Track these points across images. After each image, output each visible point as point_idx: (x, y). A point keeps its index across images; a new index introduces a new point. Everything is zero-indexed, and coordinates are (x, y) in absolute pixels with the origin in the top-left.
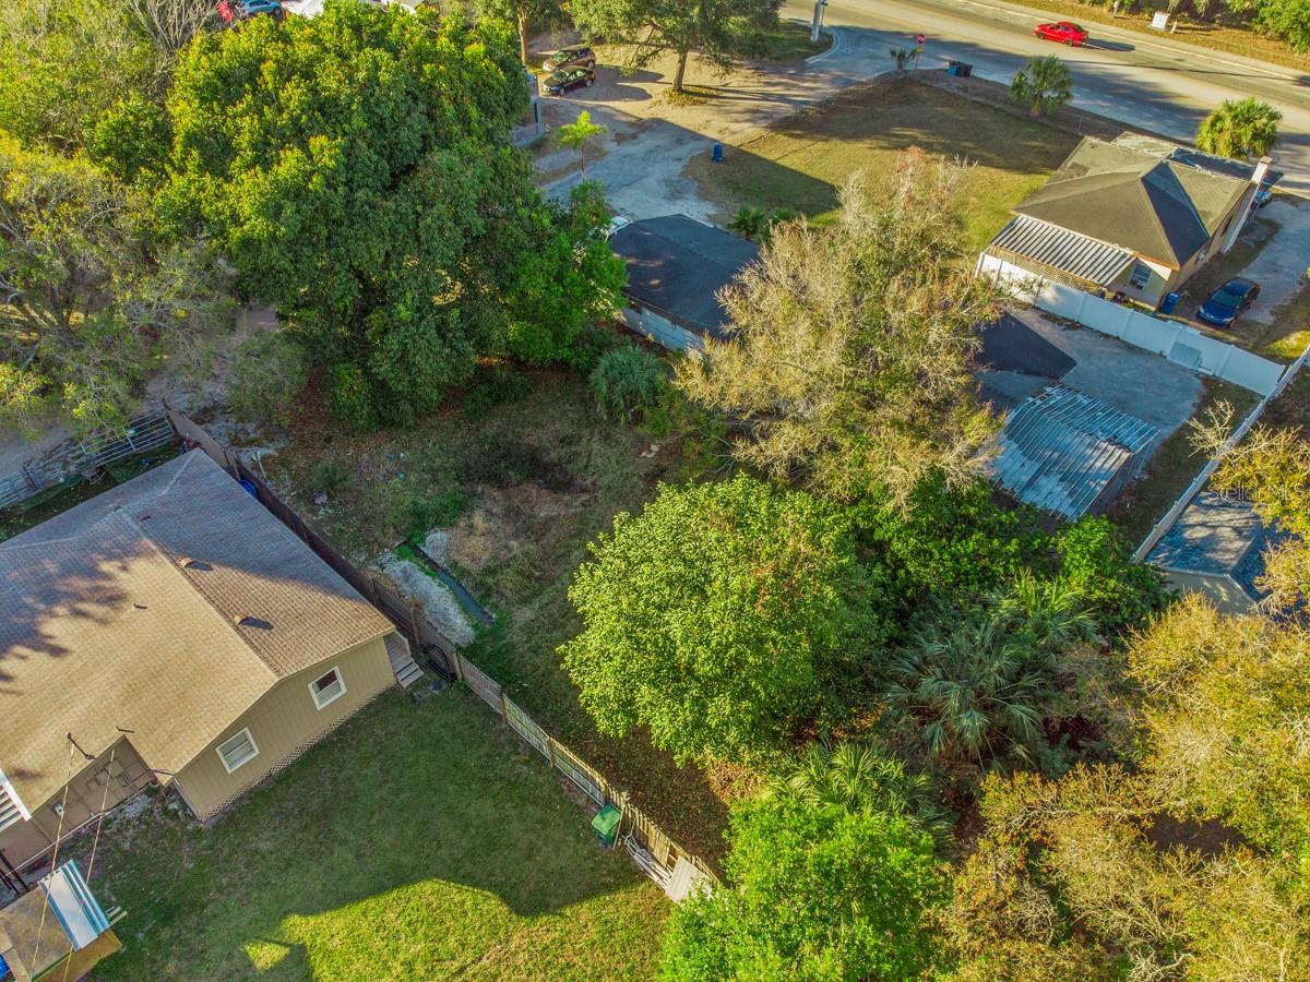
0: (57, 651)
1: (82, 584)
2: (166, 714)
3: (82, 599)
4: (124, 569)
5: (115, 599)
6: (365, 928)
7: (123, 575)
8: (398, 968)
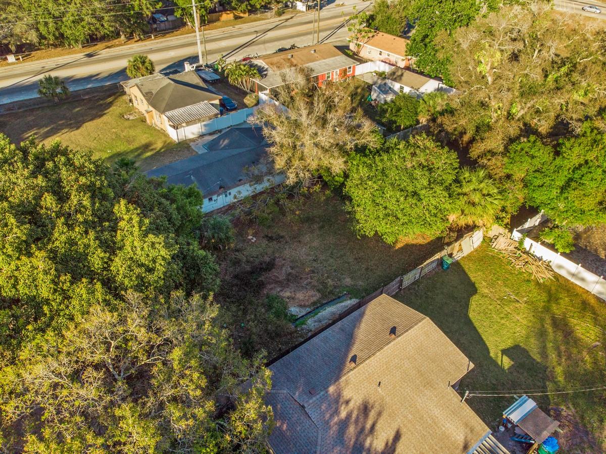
0: (397, 437)
1: (352, 430)
2: (441, 367)
3: (363, 429)
4: (347, 402)
5: (365, 409)
6: (491, 331)
7: (351, 404)
8: (503, 321)
